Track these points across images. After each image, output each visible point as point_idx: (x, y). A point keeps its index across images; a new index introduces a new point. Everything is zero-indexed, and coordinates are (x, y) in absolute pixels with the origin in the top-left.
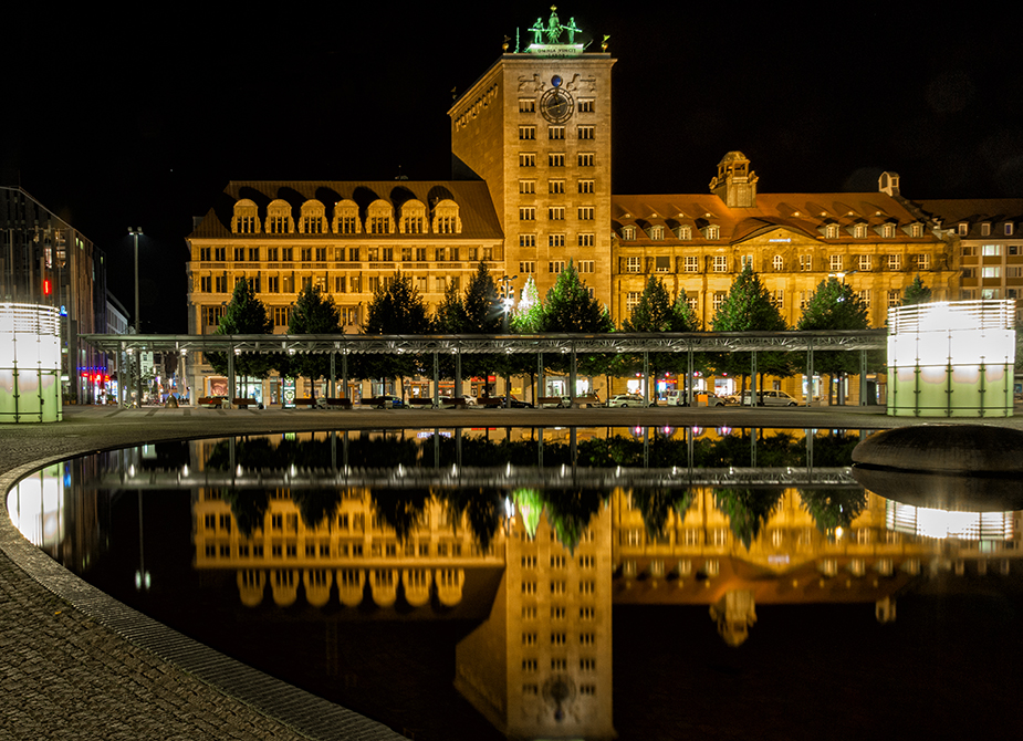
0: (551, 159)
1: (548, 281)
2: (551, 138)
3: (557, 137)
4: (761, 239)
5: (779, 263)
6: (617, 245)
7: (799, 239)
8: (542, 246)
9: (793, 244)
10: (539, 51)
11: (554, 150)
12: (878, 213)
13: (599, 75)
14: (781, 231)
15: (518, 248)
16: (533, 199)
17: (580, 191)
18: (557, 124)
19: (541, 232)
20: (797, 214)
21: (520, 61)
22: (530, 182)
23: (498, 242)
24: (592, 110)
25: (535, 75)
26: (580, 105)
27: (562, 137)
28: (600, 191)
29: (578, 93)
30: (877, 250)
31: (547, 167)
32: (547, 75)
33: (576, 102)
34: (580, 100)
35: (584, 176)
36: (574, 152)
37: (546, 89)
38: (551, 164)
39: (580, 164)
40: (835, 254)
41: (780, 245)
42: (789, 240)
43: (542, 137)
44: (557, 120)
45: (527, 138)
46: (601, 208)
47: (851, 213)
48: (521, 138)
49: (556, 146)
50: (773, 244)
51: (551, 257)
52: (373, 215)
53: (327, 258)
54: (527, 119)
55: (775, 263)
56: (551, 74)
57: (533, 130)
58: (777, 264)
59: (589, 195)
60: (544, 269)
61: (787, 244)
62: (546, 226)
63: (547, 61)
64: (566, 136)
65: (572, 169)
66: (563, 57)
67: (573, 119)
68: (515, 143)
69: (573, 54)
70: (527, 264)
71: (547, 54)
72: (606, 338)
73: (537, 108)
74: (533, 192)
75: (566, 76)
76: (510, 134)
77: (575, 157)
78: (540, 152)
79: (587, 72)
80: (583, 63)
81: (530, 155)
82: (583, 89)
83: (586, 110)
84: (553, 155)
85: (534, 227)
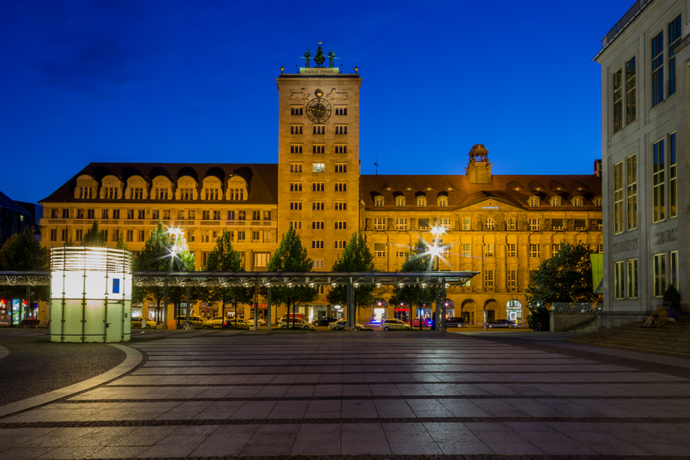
0: (314, 147)
1: (311, 235)
2: (315, 133)
3: (319, 133)
4: (476, 207)
5: (491, 224)
6: (363, 209)
7: (505, 207)
8: (307, 209)
9: (500, 210)
10: (306, 72)
11: (316, 141)
12: (580, 189)
13: (351, 89)
14: (491, 200)
15: (288, 211)
16: (300, 176)
17: (336, 171)
18: (319, 123)
19: (305, 200)
20: (517, 189)
21: (290, 79)
22: (298, 164)
23: (274, 207)
24: (346, 114)
25: (303, 89)
26: (337, 111)
27: (323, 133)
28: (351, 170)
29: (335, 102)
30: (566, 216)
31: (311, 153)
32: (312, 89)
33: (333, 108)
34: (336, 107)
35: (339, 160)
36: (331, 143)
37: (310, 98)
38: (314, 152)
39: (337, 152)
40: (534, 218)
41: (491, 211)
42: (497, 208)
43: (307, 132)
44: (319, 121)
45: (297, 133)
46: (352, 183)
47: (559, 189)
48: (292, 133)
49: (318, 138)
50: (485, 210)
51: (313, 218)
52: (181, 187)
53: (145, 217)
54: (297, 119)
55: (488, 224)
56: (315, 88)
57: (301, 127)
58: (490, 224)
59: (343, 173)
60: (308, 226)
61: (495, 210)
62: (310, 196)
63: (311, 79)
64: (325, 132)
65: (330, 155)
66: (324, 76)
67: (331, 120)
68: (287, 137)
69: (331, 74)
70: (296, 222)
71: (311, 74)
72: (373, 276)
73: (304, 112)
74: (300, 171)
75: (326, 89)
76: (284, 130)
77: (332, 147)
78: (306, 143)
79: (342, 87)
80: (338, 81)
81: (299, 145)
82: (339, 99)
83: (341, 114)
84: (317, 145)
85: (301, 196)
